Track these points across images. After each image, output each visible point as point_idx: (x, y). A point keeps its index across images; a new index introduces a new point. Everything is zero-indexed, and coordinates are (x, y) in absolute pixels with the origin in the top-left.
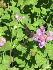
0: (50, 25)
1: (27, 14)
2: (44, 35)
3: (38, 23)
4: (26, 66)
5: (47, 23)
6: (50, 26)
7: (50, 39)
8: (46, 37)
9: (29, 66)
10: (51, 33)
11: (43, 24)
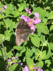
0: (33, 5)
1: (10, 3)
2: (30, 20)
3: (22, 7)
4: (26, 50)
5: (31, 5)
6: (35, 6)
7: (38, 22)
8: (33, 21)
9: (29, 49)
10: (37, 15)
11: (27, 7)
